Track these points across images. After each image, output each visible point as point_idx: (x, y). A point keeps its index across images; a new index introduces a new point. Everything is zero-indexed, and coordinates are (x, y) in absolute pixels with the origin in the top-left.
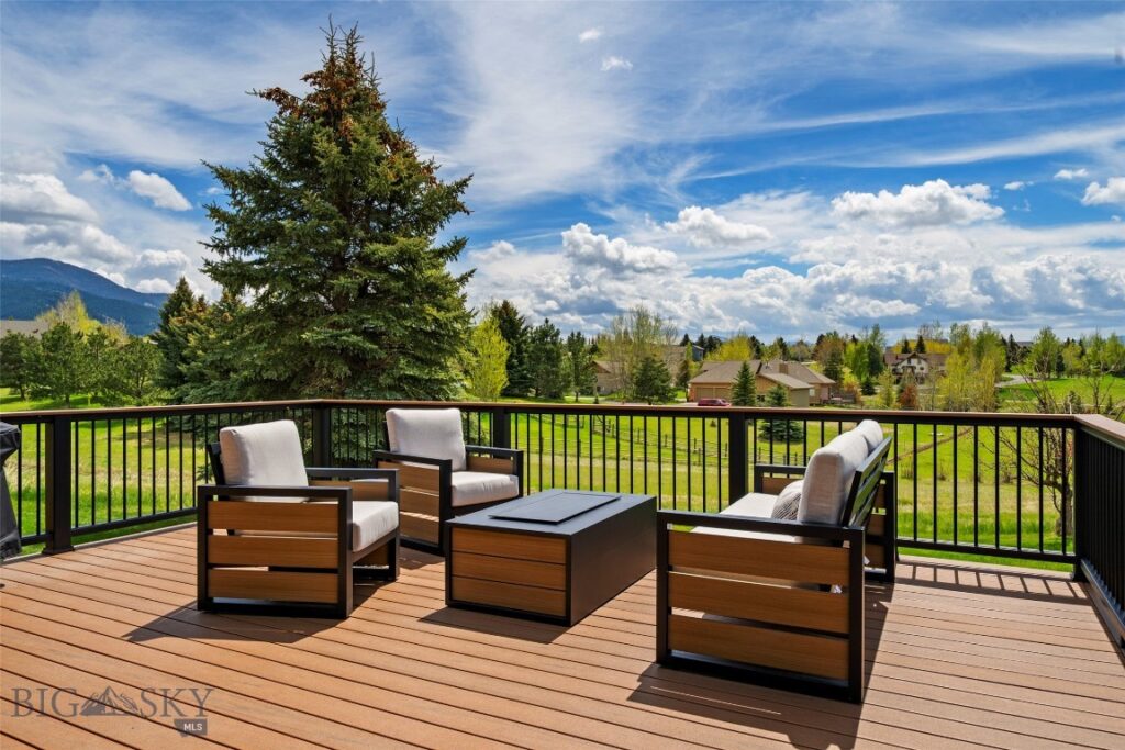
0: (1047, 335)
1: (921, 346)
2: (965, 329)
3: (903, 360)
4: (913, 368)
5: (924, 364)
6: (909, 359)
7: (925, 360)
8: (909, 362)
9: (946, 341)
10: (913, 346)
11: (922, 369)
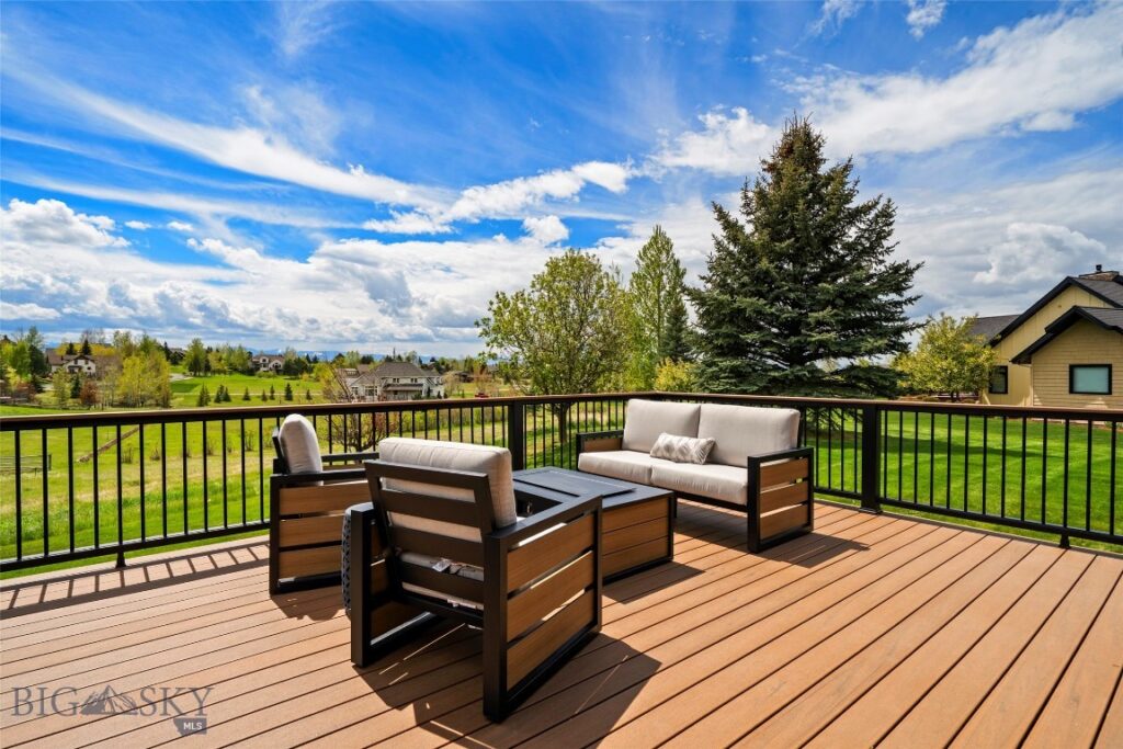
0: (196, 344)
1: (86, 350)
2: (127, 336)
3: (69, 361)
4: (80, 368)
5: (91, 364)
6: (76, 360)
7: (93, 361)
8: (76, 363)
9: (109, 345)
10: (78, 348)
11: (89, 368)
